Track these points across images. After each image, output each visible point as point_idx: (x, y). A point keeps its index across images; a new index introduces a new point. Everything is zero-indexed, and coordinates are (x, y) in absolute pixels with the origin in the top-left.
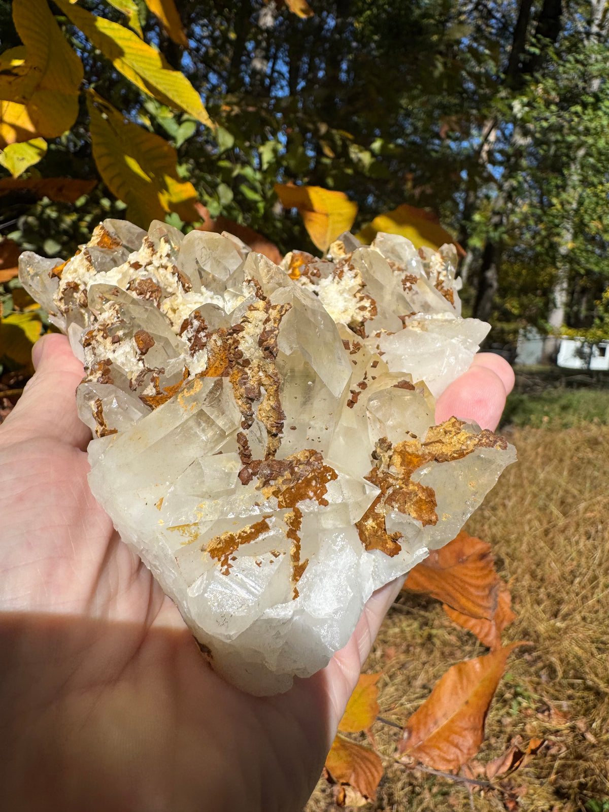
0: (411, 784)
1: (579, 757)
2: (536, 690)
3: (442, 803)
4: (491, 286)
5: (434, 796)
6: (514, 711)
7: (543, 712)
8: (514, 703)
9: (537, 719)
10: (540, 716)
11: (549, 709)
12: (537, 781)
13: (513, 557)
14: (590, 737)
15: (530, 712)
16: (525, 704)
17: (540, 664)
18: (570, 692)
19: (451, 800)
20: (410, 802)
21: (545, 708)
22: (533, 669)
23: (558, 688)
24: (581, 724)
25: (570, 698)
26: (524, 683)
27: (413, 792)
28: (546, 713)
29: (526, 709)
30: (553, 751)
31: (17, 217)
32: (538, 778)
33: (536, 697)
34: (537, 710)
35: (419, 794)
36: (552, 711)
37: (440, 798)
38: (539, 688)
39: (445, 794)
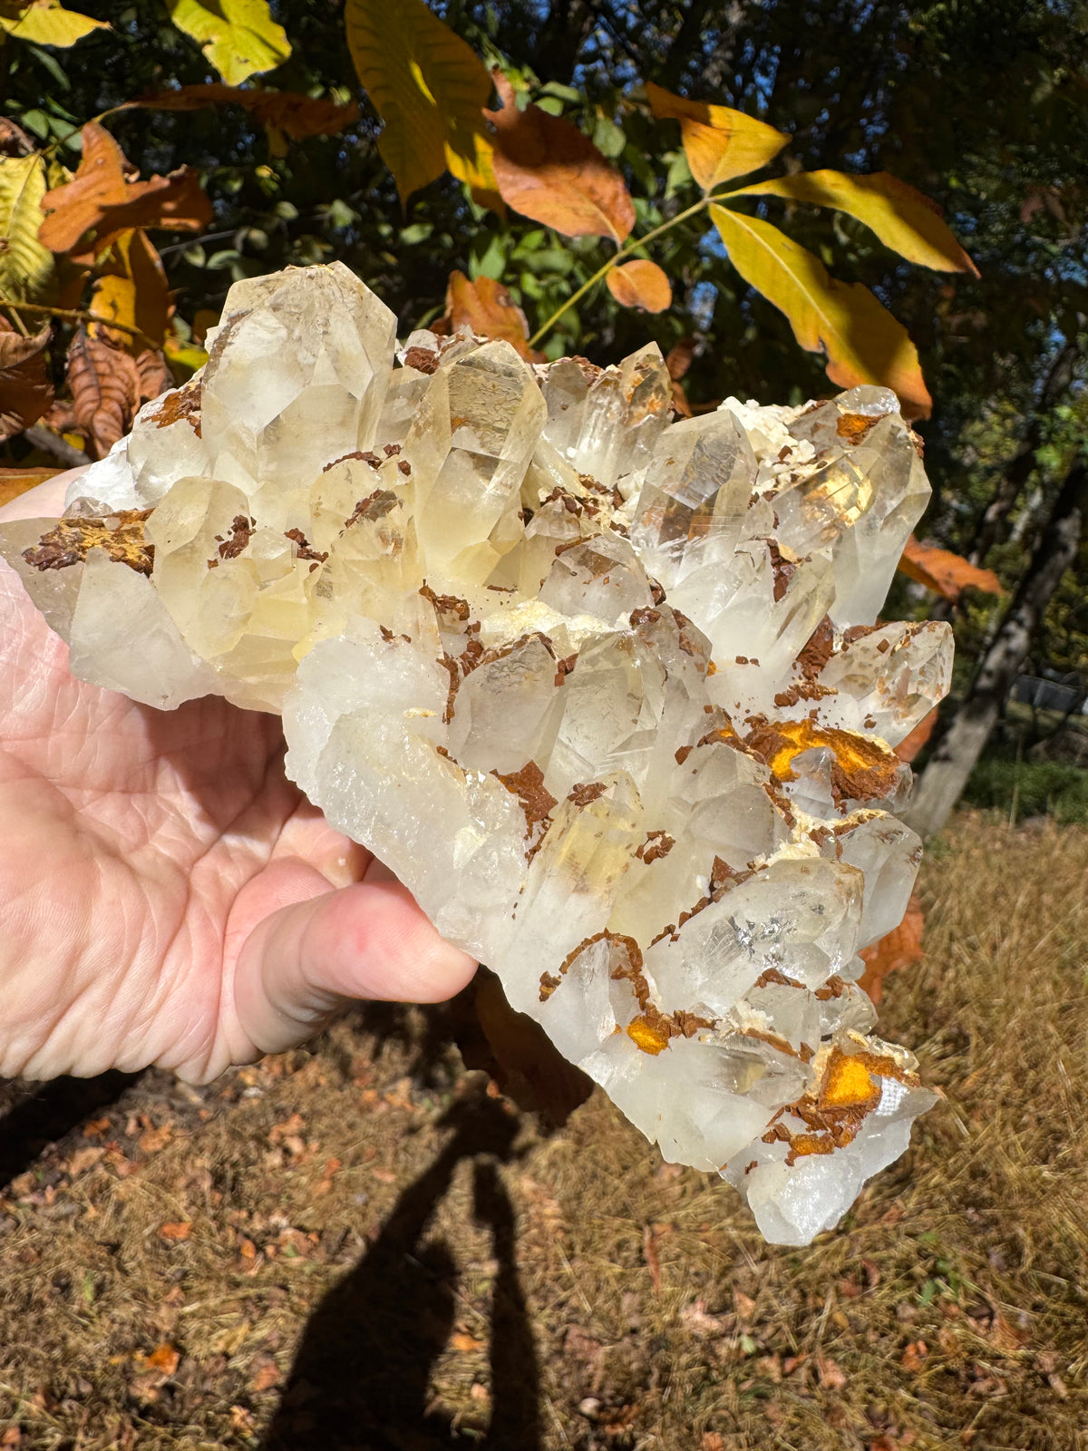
0: (705, 1363)
1: (1027, 1411)
2: (974, 1276)
3: (754, 1411)
4: (1065, 549)
5: (741, 1394)
6: (925, 1299)
7: (978, 1318)
8: (928, 1286)
9: (965, 1326)
10: (971, 1322)
11: (991, 1316)
12: (936, 1430)
13: (988, 1036)
14: (1058, 1384)
15: (954, 1309)
16: (948, 1293)
17: (993, 1234)
18: (1040, 1297)
19: (772, 1410)
20: (697, 1392)
21: (985, 1311)
22: (978, 1239)
23: (1018, 1284)
24: (1047, 1360)
25: (1036, 1307)
26: (956, 1257)
27: (706, 1377)
28: (985, 1322)
29: (948, 1302)
30: (982, 1386)
31: (237, 227)
32: (941, 1425)
33: (972, 1286)
34: (969, 1311)
35: (714, 1383)
36: (996, 1322)
37: (752, 1401)
38: (981, 1274)
39: (762, 1397)
